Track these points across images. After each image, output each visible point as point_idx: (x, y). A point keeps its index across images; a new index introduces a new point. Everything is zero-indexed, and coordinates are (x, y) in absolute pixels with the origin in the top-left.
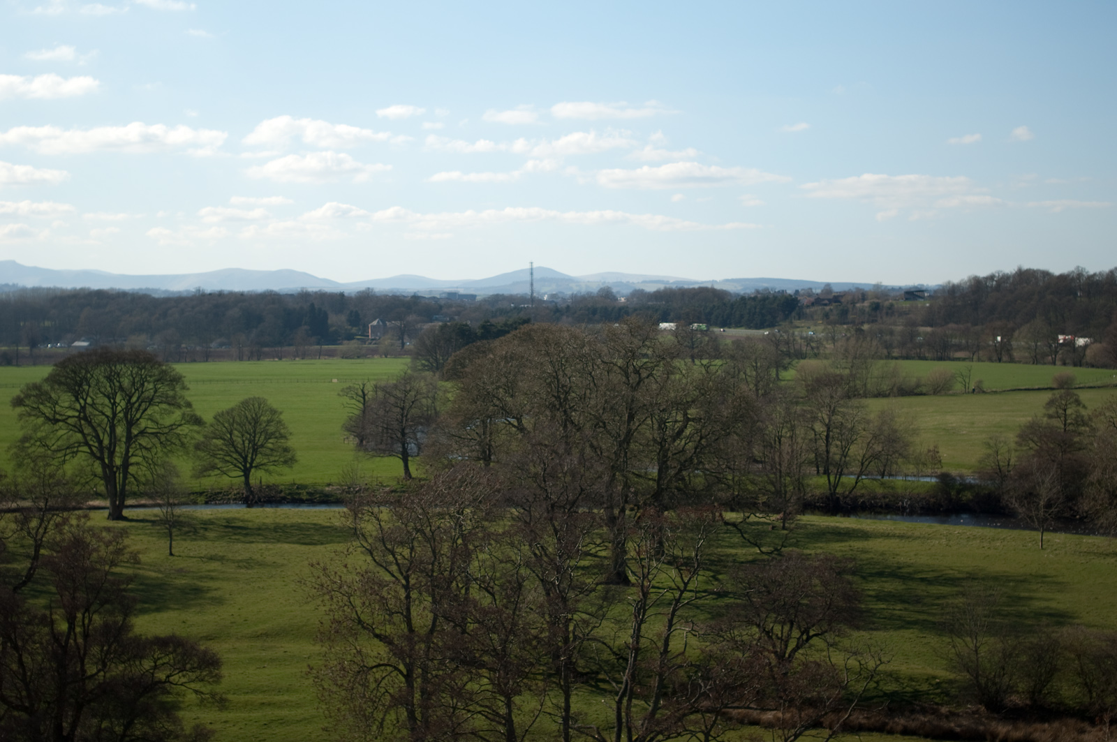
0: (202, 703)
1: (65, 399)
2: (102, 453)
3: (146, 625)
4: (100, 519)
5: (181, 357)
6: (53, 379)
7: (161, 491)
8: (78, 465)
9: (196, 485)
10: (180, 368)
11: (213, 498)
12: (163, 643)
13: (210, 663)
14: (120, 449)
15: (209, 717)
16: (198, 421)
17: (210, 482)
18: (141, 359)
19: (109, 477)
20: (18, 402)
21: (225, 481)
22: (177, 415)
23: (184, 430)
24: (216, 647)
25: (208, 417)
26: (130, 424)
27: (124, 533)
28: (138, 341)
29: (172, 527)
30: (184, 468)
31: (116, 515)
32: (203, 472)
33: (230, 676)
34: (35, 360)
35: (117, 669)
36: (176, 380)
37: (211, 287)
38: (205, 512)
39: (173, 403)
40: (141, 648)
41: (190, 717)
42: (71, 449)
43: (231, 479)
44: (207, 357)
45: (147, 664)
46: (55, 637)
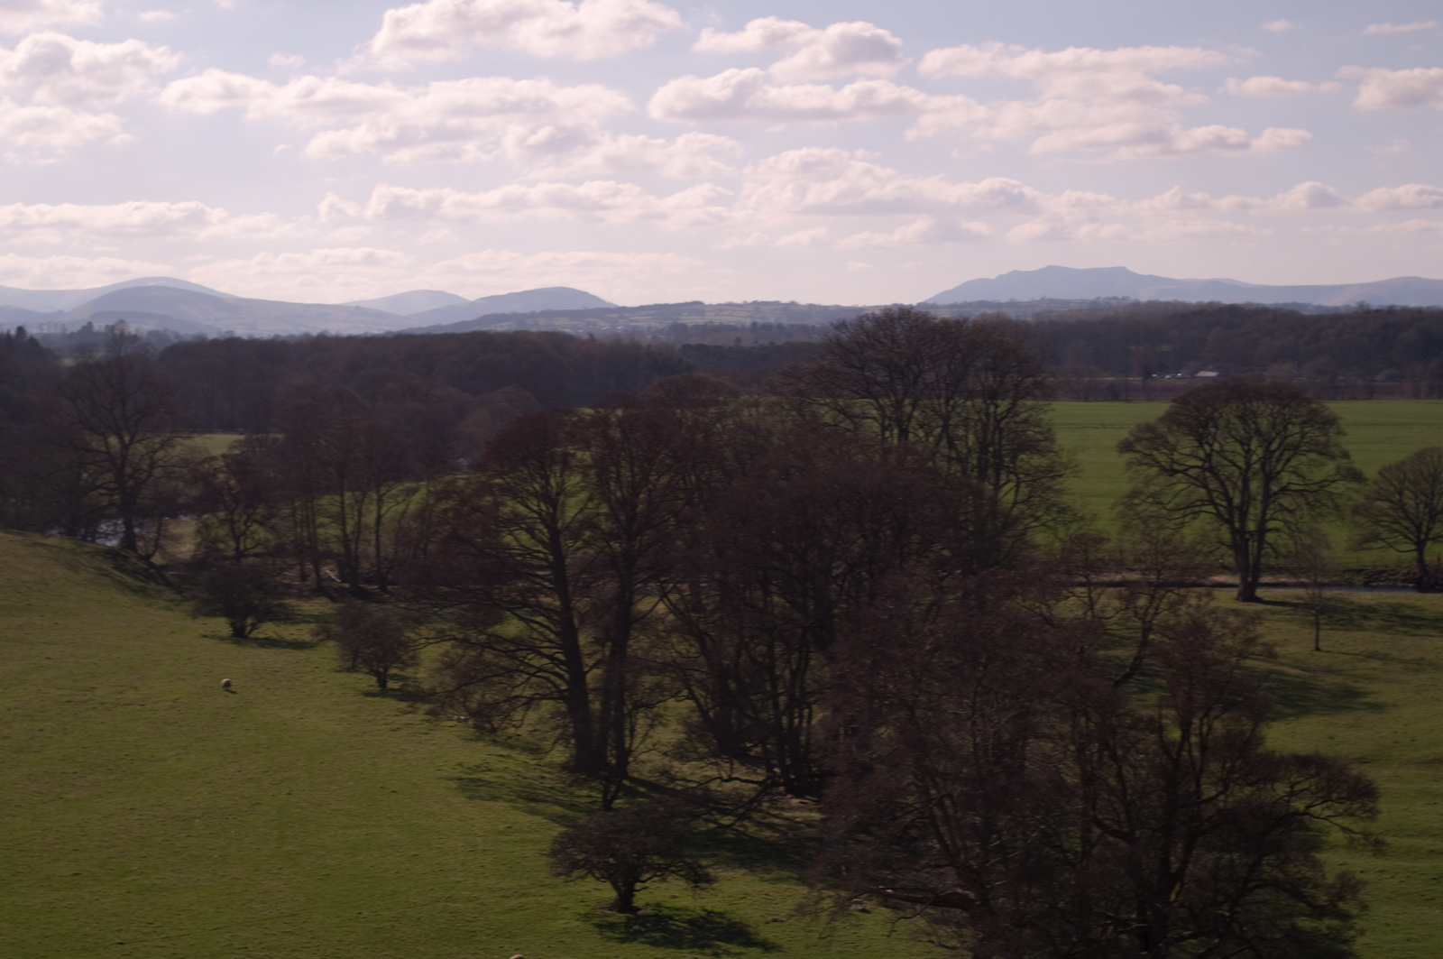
0: (1351, 845)
1: (1186, 445)
2: (1232, 515)
3: (1283, 737)
4: (1226, 599)
5: (1337, 393)
6: (1171, 419)
7: (1305, 566)
8: (1200, 528)
9: (1352, 560)
10: (1335, 407)
11: (1374, 578)
12: (1304, 763)
13: (1361, 794)
14: (1254, 511)
15: (1360, 864)
16: (1357, 476)
17: (1371, 557)
18: (1285, 396)
19: (1239, 545)
20: (1126, 447)
21: (1391, 556)
22: (1329, 468)
23: (1339, 487)
24: (1372, 773)
25: (1371, 472)
26: (1269, 478)
27: (1256, 618)
28: (1280, 372)
29: (1321, 614)
30: (1338, 539)
31: (1248, 595)
32: (1362, 543)
33: (1390, 811)
34: (1149, 394)
35: (1242, 792)
36: (1330, 422)
37: (1379, 301)
38: (1365, 597)
39: (1325, 451)
40: (1274, 767)
41: (1334, 861)
42: (1191, 508)
43: (1399, 554)
44: (1371, 393)
45: (1281, 789)
46: (1165, 747)
